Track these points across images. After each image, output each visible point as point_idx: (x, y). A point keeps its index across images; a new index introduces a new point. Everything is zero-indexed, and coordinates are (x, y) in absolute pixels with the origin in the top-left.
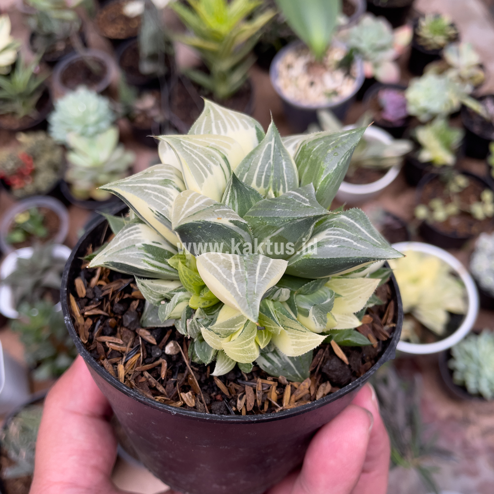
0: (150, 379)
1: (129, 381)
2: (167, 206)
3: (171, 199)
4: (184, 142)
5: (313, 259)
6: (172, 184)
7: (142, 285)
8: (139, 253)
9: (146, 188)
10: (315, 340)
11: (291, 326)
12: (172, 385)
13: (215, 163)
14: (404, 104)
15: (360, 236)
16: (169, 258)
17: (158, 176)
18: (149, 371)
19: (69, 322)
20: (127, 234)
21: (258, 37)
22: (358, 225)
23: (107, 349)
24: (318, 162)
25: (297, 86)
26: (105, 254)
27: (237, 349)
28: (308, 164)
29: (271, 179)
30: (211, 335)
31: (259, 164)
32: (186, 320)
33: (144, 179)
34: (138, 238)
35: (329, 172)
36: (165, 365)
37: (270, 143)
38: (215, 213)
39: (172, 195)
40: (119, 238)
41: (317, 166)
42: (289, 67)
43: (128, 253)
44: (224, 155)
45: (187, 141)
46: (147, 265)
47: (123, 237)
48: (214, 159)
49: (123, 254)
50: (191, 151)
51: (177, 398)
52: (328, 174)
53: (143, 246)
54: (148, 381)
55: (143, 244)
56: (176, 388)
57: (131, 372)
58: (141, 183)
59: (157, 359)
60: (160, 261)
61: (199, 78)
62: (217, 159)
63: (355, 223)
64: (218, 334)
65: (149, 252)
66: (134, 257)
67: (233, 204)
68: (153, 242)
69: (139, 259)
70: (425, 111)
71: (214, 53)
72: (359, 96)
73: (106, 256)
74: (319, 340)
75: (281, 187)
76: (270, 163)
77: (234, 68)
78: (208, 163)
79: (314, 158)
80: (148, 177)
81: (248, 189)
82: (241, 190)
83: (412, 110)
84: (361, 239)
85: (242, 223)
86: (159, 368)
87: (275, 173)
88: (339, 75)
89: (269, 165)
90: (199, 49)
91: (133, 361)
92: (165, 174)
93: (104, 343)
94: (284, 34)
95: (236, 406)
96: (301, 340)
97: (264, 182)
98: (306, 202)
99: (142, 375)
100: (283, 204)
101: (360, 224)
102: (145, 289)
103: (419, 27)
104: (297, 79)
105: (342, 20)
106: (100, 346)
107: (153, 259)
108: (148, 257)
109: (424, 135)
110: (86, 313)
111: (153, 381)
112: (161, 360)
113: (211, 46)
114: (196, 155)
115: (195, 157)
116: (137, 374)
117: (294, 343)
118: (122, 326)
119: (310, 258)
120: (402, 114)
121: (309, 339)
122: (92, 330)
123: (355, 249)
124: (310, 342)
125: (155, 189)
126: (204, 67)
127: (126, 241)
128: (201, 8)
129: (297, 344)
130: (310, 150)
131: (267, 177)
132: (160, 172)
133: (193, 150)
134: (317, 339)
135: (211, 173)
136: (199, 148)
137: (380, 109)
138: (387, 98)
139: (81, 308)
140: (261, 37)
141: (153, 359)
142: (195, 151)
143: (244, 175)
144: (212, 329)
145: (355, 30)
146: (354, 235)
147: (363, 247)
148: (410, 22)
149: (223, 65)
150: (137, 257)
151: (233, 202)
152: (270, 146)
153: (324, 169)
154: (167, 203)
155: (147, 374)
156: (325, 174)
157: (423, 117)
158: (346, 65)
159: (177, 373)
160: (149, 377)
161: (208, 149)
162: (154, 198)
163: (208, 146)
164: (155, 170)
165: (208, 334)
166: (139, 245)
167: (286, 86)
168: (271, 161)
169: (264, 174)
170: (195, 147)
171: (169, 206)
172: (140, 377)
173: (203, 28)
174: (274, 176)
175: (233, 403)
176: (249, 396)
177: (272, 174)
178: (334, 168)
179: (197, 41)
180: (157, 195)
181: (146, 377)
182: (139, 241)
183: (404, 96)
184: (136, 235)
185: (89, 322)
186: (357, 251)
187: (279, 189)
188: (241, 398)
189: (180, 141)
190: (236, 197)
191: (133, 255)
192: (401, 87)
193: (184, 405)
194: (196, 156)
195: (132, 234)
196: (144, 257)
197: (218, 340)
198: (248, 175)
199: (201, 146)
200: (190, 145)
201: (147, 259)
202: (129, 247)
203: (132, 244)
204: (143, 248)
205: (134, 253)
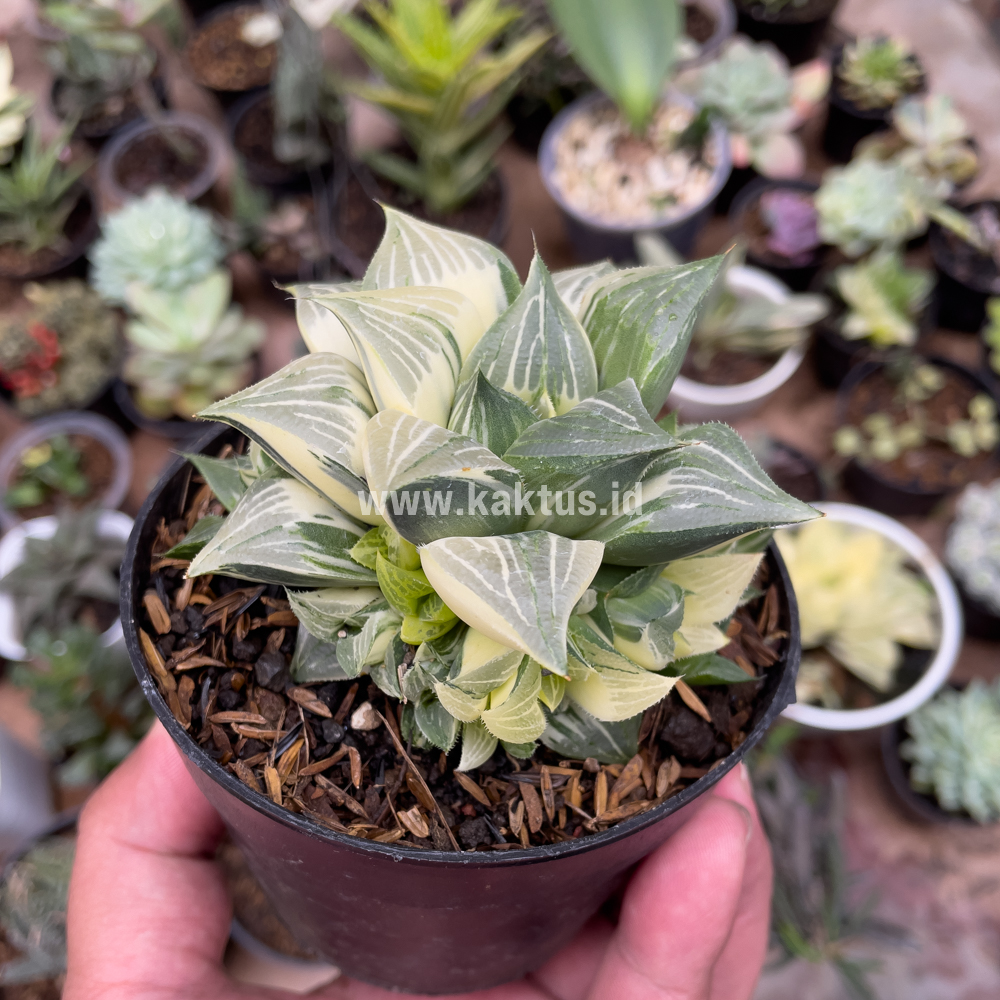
0: (330, 790)
1: (291, 799)
2: (345, 445)
3: (350, 428)
4: (365, 308)
5: (649, 533)
6: (346, 397)
7: (301, 604)
8: (293, 542)
9: (297, 408)
10: (656, 687)
11: (609, 664)
12: (376, 798)
13: (432, 348)
14: (813, 222)
15: (735, 482)
16: (351, 547)
17: (316, 382)
18: (326, 773)
19: (154, 692)
20: (260, 504)
21: (514, 85)
22: (728, 459)
23: (234, 738)
24: (638, 334)
25: (593, 184)
26: (219, 548)
27: (509, 719)
28: (615, 337)
29: (544, 373)
30: (456, 696)
31: (519, 342)
32: (397, 668)
33: (288, 389)
34: (286, 512)
35: (663, 355)
36: (356, 758)
37: (536, 298)
38: (456, 457)
39: (352, 420)
40: (244, 513)
41: (636, 343)
42: (578, 145)
43: (269, 544)
44: (446, 329)
45: (370, 306)
46: (312, 565)
47: (253, 510)
48: (430, 339)
49: (258, 547)
50: (384, 327)
51: (390, 823)
52: (660, 358)
53: (299, 527)
54: (328, 795)
55: (299, 524)
56: (384, 804)
57: (293, 779)
58: (286, 399)
59: (337, 746)
60: (335, 555)
61: (395, 169)
62: (436, 339)
63: (723, 456)
64: (469, 692)
65: (312, 539)
66: (284, 551)
67: (478, 431)
68: (317, 516)
69: (294, 555)
70: (855, 234)
71: (425, 119)
72: (722, 205)
73: (223, 552)
74: (666, 688)
75: (565, 386)
76: (539, 339)
77: (465, 150)
78: (421, 350)
79: (627, 326)
80: (296, 384)
81: (506, 400)
82: (493, 403)
83: (829, 232)
84: (739, 487)
85: (509, 473)
86: (344, 764)
87: (550, 358)
88: (680, 163)
89: (537, 343)
90: (394, 110)
91: (292, 757)
92: (329, 375)
93: (227, 726)
94: (567, 79)
95: (507, 825)
96: (629, 690)
97: (531, 380)
98: (631, 423)
99: (314, 783)
100: (584, 428)
101: (732, 457)
102: (306, 612)
103: (844, 63)
104: (593, 169)
105: (686, 49)
106: (219, 733)
107: (320, 552)
108: (311, 548)
109: (853, 284)
110: (180, 667)
111: (339, 794)
112: (344, 748)
113: (418, 104)
114: (394, 333)
115: (393, 340)
116: (305, 782)
117: (617, 696)
118: (256, 685)
119: (644, 531)
120: (808, 242)
121: (645, 686)
122: (195, 700)
123: (730, 509)
124: (647, 693)
125: (316, 411)
126: (405, 149)
127: (260, 518)
128: (397, 27)
129: (622, 697)
130: (615, 308)
131: (536, 367)
132: (319, 372)
133: (386, 323)
134: (661, 685)
135: (428, 369)
136: (398, 318)
137: (764, 231)
138: (778, 209)
139: (167, 658)
140: (520, 85)
141: (329, 747)
142: (390, 325)
143: (489, 366)
144: (457, 684)
145: (712, 70)
146: (725, 480)
147: (743, 502)
148: (825, 52)
149: (443, 144)
150: (290, 551)
151: (478, 428)
152: (536, 304)
153: (652, 350)
154: (345, 438)
155: (322, 780)
156: (655, 359)
157: (851, 248)
158: (695, 141)
159: (382, 772)
160: (329, 787)
161: (414, 319)
162: (317, 431)
163: (413, 314)
164: (308, 369)
165: (449, 694)
166: (289, 525)
167: (571, 185)
168: (541, 335)
169: (530, 362)
170: (389, 318)
171: (349, 443)
172: (311, 788)
173: (401, 68)
174: (550, 366)
175: (501, 819)
176: (530, 802)
177: (545, 362)
178: (672, 346)
179: (389, 95)
180: (324, 423)
181: (322, 787)
182: (288, 517)
183: (812, 204)
184: (279, 505)
185: (188, 685)
186: (732, 511)
187: (560, 390)
188: (514, 809)
189: (357, 305)
190: (484, 417)
191: (281, 547)
192: (806, 186)
193: (408, 835)
194: (394, 337)
195: (272, 503)
196: (303, 550)
197: (469, 704)
198: (496, 366)
199: (401, 315)
200: (378, 313)
201: (310, 553)
202: (268, 532)
203: (274, 525)
204: (299, 530)
205: (282, 542)
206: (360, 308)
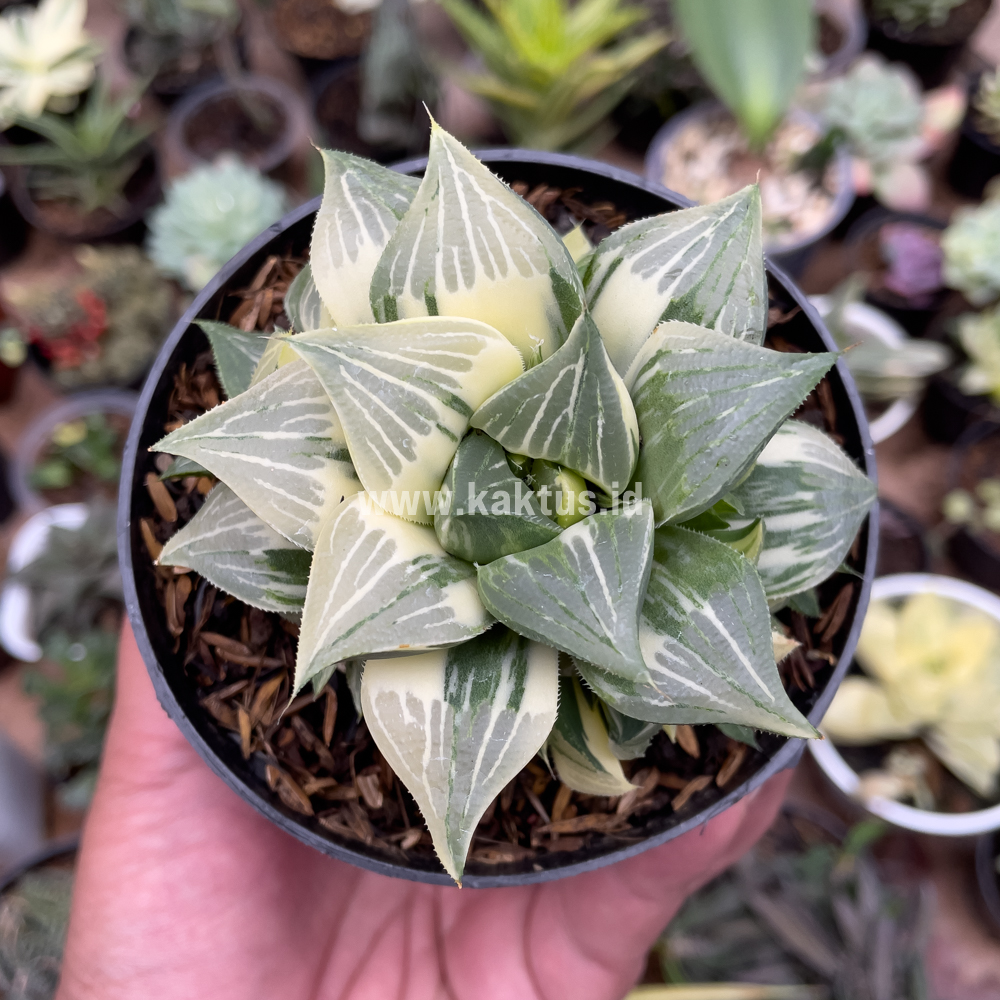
2: (306, 523)
3: (318, 502)
8: (258, 572)
13: (422, 429)
15: (729, 679)
17: (290, 428)
20: (232, 515)
22: (734, 645)
23: (217, 662)
26: (190, 547)
28: (661, 431)
29: (566, 448)
31: (540, 415)
33: (256, 434)
34: (256, 534)
37: (572, 367)
40: (216, 517)
43: (234, 568)
45: (356, 364)
47: (223, 519)
48: (423, 417)
49: (224, 567)
50: (367, 403)
53: (267, 557)
55: (266, 552)
58: (250, 452)
62: (430, 414)
65: (280, 568)
66: (247, 582)
73: (191, 554)
76: (567, 413)
78: (406, 436)
79: (674, 434)
87: (576, 437)
89: (563, 419)
92: (307, 416)
101: (741, 644)
107: (288, 582)
108: (277, 579)
111: (309, 739)
115: (372, 423)
123: (711, 710)
127: (230, 532)
130: (670, 398)
131: (557, 443)
133: (369, 394)
135: (410, 456)
136: (386, 386)
142: (374, 398)
145: (838, 88)
150: (254, 584)
152: (571, 374)
154: (310, 515)
161: (408, 386)
163: (409, 378)
164: (286, 404)
166: (257, 552)
168: (569, 410)
169: (550, 438)
174: (574, 445)
177: (569, 440)
182: (258, 542)
189: (339, 363)
191: (245, 576)
195: (244, 517)
196: (267, 583)
199: (392, 380)
200: (364, 376)
201: (274, 586)
202: (235, 553)
203: (241, 548)
204: (267, 561)
205: (247, 570)
206: (342, 367)
